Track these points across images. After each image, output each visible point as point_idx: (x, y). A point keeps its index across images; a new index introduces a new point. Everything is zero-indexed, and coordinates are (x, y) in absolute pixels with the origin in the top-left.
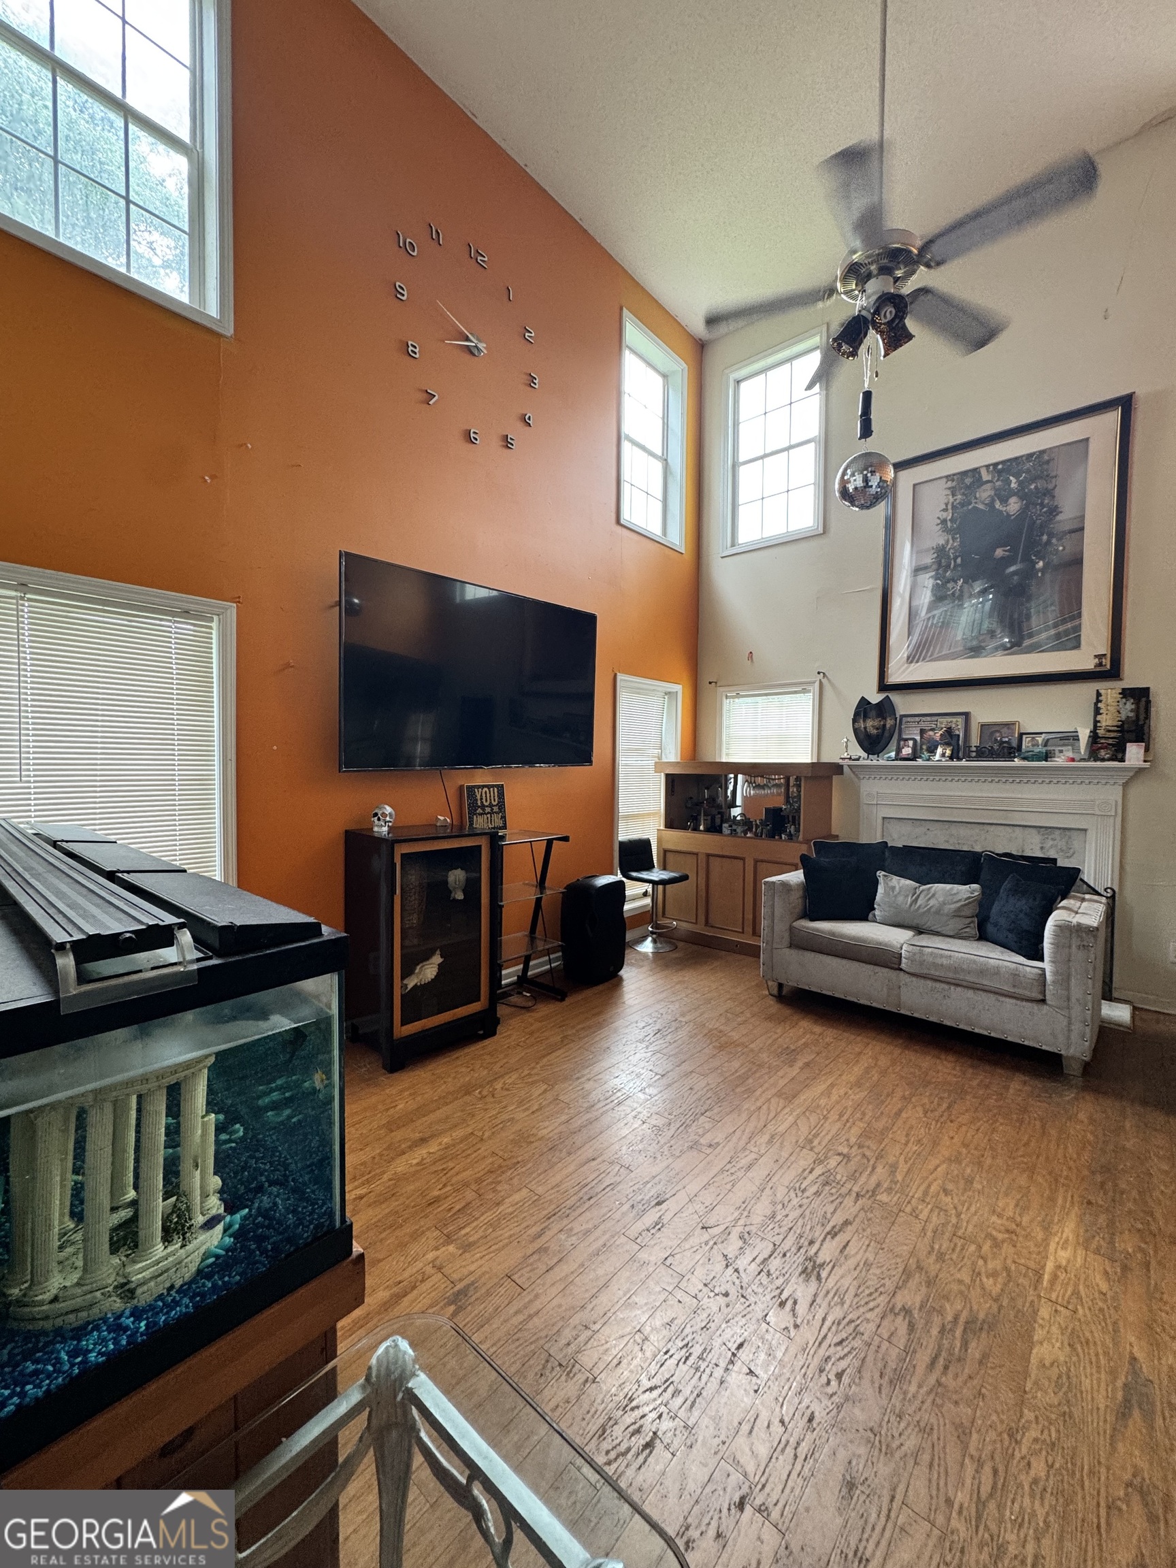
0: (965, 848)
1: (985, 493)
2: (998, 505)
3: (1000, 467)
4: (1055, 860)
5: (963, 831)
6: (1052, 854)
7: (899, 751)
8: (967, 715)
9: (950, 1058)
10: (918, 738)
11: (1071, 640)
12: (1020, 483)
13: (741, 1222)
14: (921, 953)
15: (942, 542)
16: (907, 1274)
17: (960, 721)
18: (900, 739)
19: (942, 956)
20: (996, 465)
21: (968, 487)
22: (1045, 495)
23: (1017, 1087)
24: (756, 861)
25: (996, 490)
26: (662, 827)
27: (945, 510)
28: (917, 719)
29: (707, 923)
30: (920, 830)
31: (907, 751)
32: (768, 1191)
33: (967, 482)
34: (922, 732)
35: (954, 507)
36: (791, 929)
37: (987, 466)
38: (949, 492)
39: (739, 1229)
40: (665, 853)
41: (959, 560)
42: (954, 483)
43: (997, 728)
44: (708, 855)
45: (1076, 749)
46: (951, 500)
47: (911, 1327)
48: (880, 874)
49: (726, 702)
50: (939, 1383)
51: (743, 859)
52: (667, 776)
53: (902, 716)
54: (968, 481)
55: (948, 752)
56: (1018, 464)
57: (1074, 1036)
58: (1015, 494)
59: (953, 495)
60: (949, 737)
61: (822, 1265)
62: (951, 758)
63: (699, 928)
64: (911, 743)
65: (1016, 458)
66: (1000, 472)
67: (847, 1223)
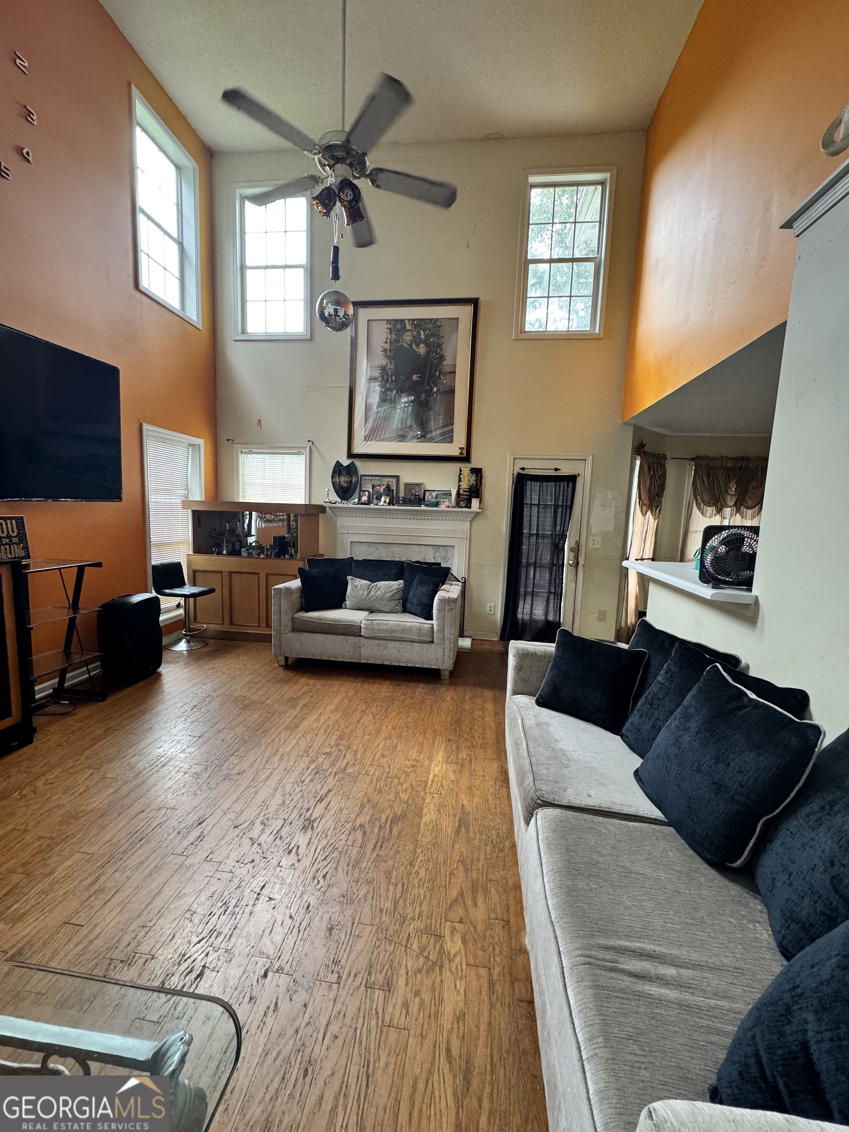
0: (397, 559)
1: (407, 337)
2: (414, 346)
3: (415, 322)
4: (440, 564)
5: (396, 549)
6: (439, 561)
7: (360, 499)
8: (397, 477)
9: (387, 683)
10: (371, 490)
11: (448, 437)
12: (426, 336)
13: (262, 814)
14: (372, 624)
15: (384, 364)
16: (362, 806)
17: (394, 481)
18: (361, 490)
19: (383, 624)
20: (413, 320)
21: (398, 331)
22: (437, 346)
23: (420, 690)
24: (267, 575)
25: (413, 337)
26: (191, 553)
27: (386, 342)
28: (370, 478)
29: (231, 623)
30: (372, 550)
31: (365, 499)
32: (280, 789)
33: (397, 326)
34: (373, 486)
35: (391, 342)
36: (293, 619)
37: (409, 320)
38: (388, 331)
39: (260, 819)
40: (194, 573)
41: (394, 378)
42: (391, 326)
43: (413, 486)
44: (231, 573)
45: (450, 501)
46: (389, 337)
47: (364, 833)
48: (349, 578)
50: (377, 855)
51: (258, 574)
52: (194, 512)
53: (362, 476)
54: (399, 326)
55: (388, 500)
56: (425, 324)
57: (446, 658)
58: (423, 342)
59: (391, 334)
60: (388, 490)
61: (314, 820)
63: (226, 628)
64: (367, 493)
65: (424, 320)
66: (416, 326)
67: (329, 791)
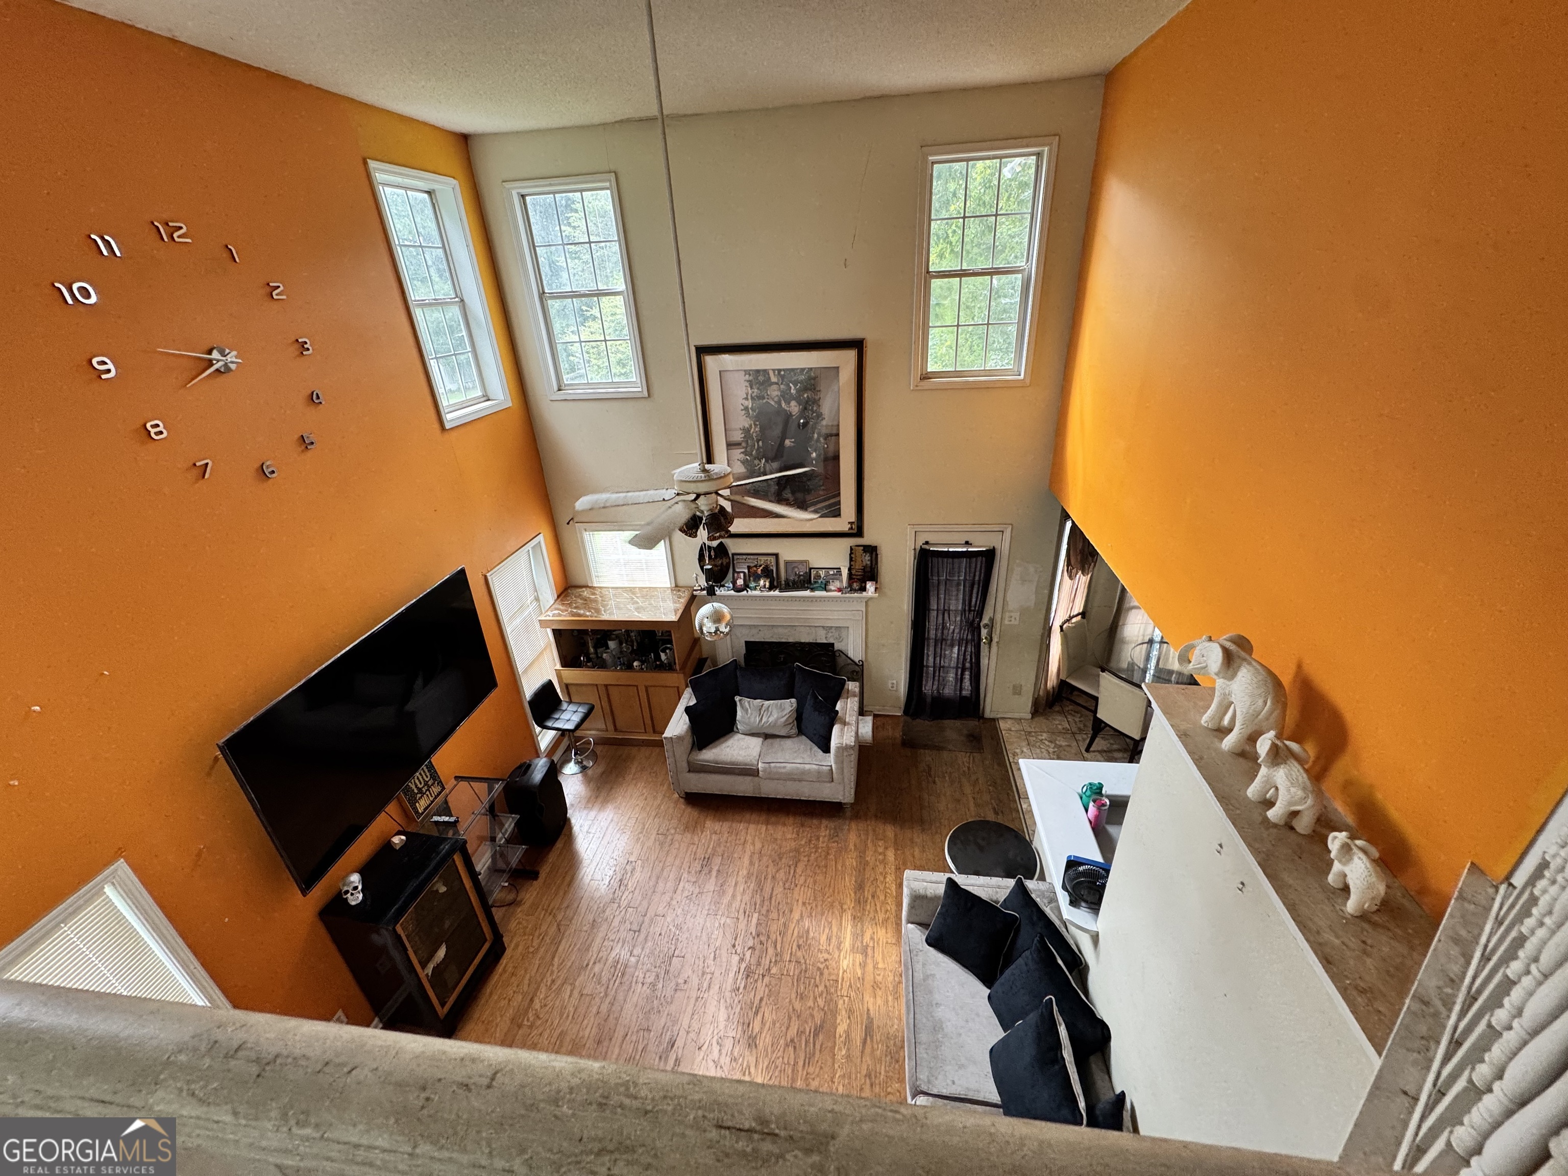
0: (783, 640)
1: (774, 392)
2: (783, 405)
3: (782, 373)
4: (832, 645)
5: (781, 630)
6: (831, 641)
7: (734, 583)
8: (776, 555)
9: (791, 820)
10: (746, 571)
11: (835, 512)
12: (798, 391)
13: (715, 1032)
15: (747, 426)
16: (790, 1018)
17: (773, 559)
18: (734, 571)
20: (779, 371)
21: (762, 384)
22: (813, 403)
23: (824, 829)
24: (646, 688)
25: (782, 392)
26: (558, 667)
27: (746, 399)
28: (744, 557)
29: (616, 730)
30: (754, 631)
31: (740, 582)
32: (722, 1001)
33: (759, 379)
34: (749, 568)
35: (752, 398)
36: (688, 762)
37: (774, 370)
38: (747, 384)
39: (716, 1038)
40: (567, 687)
41: (760, 443)
42: (751, 378)
43: (796, 565)
44: (606, 686)
45: (841, 581)
46: (750, 392)
47: (795, 1048)
48: (737, 698)
49: (587, 536)
50: (807, 1074)
51: (637, 686)
52: (555, 631)
53: (733, 555)
54: (761, 378)
55: (767, 584)
56: (795, 374)
57: (847, 794)
58: (794, 399)
59: (751, 388)
60: (767, 572)
61: (756, 1037)
62: (770, 588)
63: (611, 735)
64: (742, 575)
65: (793, 370)
66: (783, 377)
67: (761, 999)
